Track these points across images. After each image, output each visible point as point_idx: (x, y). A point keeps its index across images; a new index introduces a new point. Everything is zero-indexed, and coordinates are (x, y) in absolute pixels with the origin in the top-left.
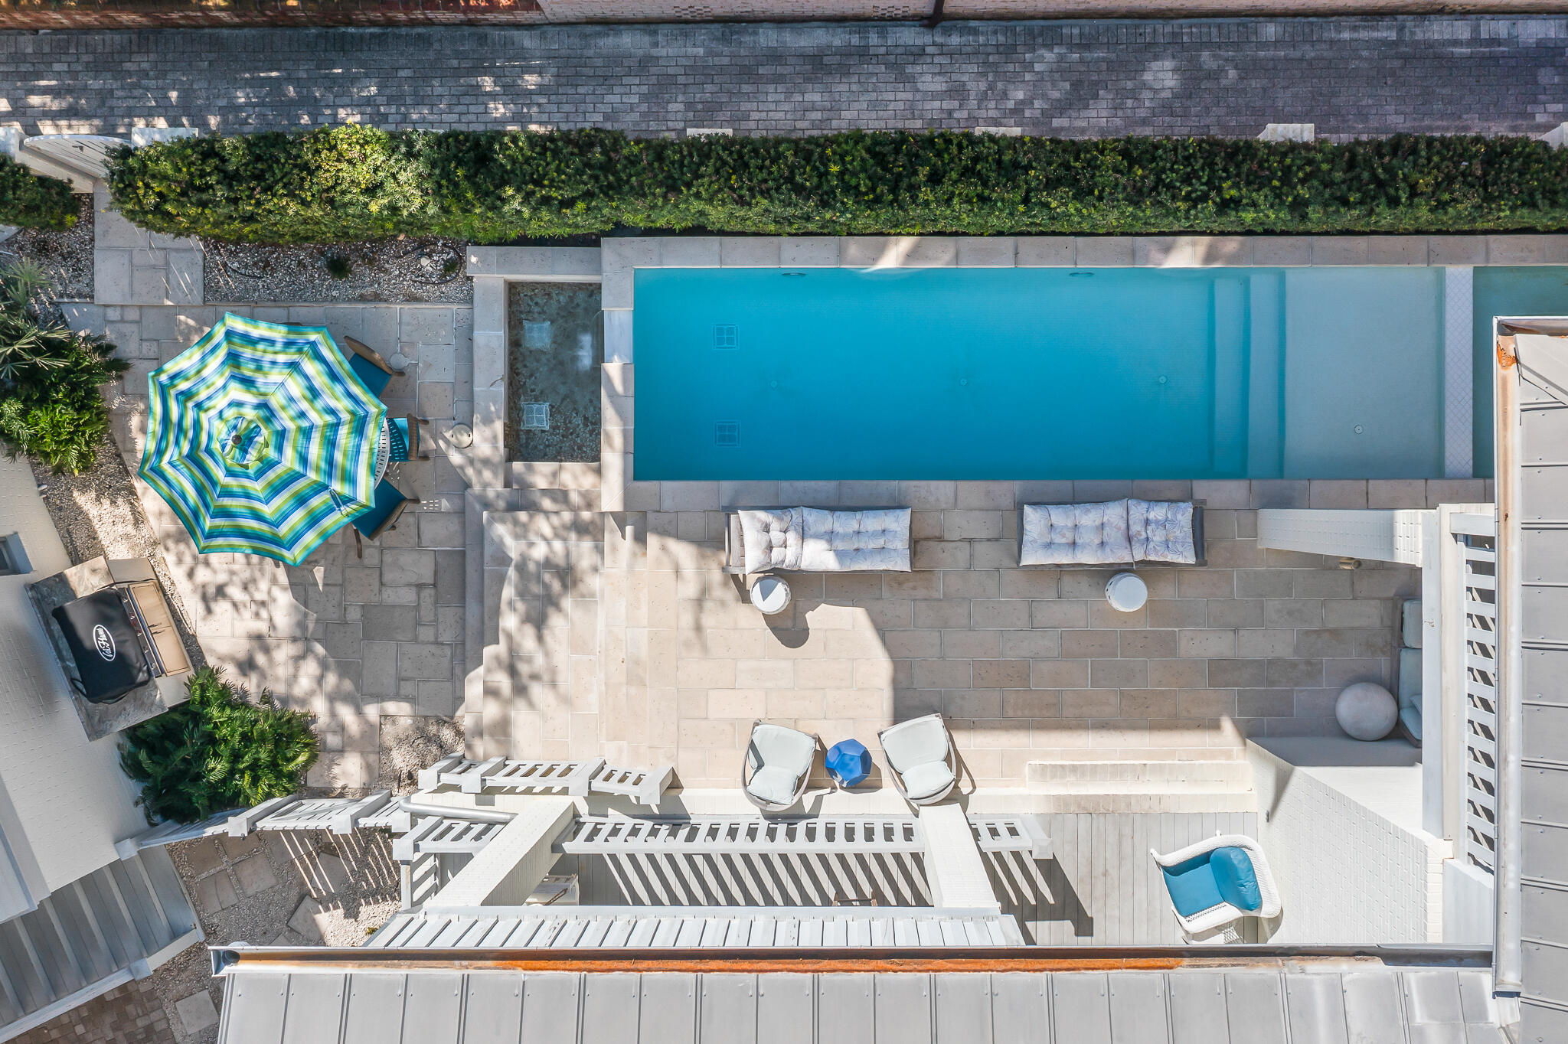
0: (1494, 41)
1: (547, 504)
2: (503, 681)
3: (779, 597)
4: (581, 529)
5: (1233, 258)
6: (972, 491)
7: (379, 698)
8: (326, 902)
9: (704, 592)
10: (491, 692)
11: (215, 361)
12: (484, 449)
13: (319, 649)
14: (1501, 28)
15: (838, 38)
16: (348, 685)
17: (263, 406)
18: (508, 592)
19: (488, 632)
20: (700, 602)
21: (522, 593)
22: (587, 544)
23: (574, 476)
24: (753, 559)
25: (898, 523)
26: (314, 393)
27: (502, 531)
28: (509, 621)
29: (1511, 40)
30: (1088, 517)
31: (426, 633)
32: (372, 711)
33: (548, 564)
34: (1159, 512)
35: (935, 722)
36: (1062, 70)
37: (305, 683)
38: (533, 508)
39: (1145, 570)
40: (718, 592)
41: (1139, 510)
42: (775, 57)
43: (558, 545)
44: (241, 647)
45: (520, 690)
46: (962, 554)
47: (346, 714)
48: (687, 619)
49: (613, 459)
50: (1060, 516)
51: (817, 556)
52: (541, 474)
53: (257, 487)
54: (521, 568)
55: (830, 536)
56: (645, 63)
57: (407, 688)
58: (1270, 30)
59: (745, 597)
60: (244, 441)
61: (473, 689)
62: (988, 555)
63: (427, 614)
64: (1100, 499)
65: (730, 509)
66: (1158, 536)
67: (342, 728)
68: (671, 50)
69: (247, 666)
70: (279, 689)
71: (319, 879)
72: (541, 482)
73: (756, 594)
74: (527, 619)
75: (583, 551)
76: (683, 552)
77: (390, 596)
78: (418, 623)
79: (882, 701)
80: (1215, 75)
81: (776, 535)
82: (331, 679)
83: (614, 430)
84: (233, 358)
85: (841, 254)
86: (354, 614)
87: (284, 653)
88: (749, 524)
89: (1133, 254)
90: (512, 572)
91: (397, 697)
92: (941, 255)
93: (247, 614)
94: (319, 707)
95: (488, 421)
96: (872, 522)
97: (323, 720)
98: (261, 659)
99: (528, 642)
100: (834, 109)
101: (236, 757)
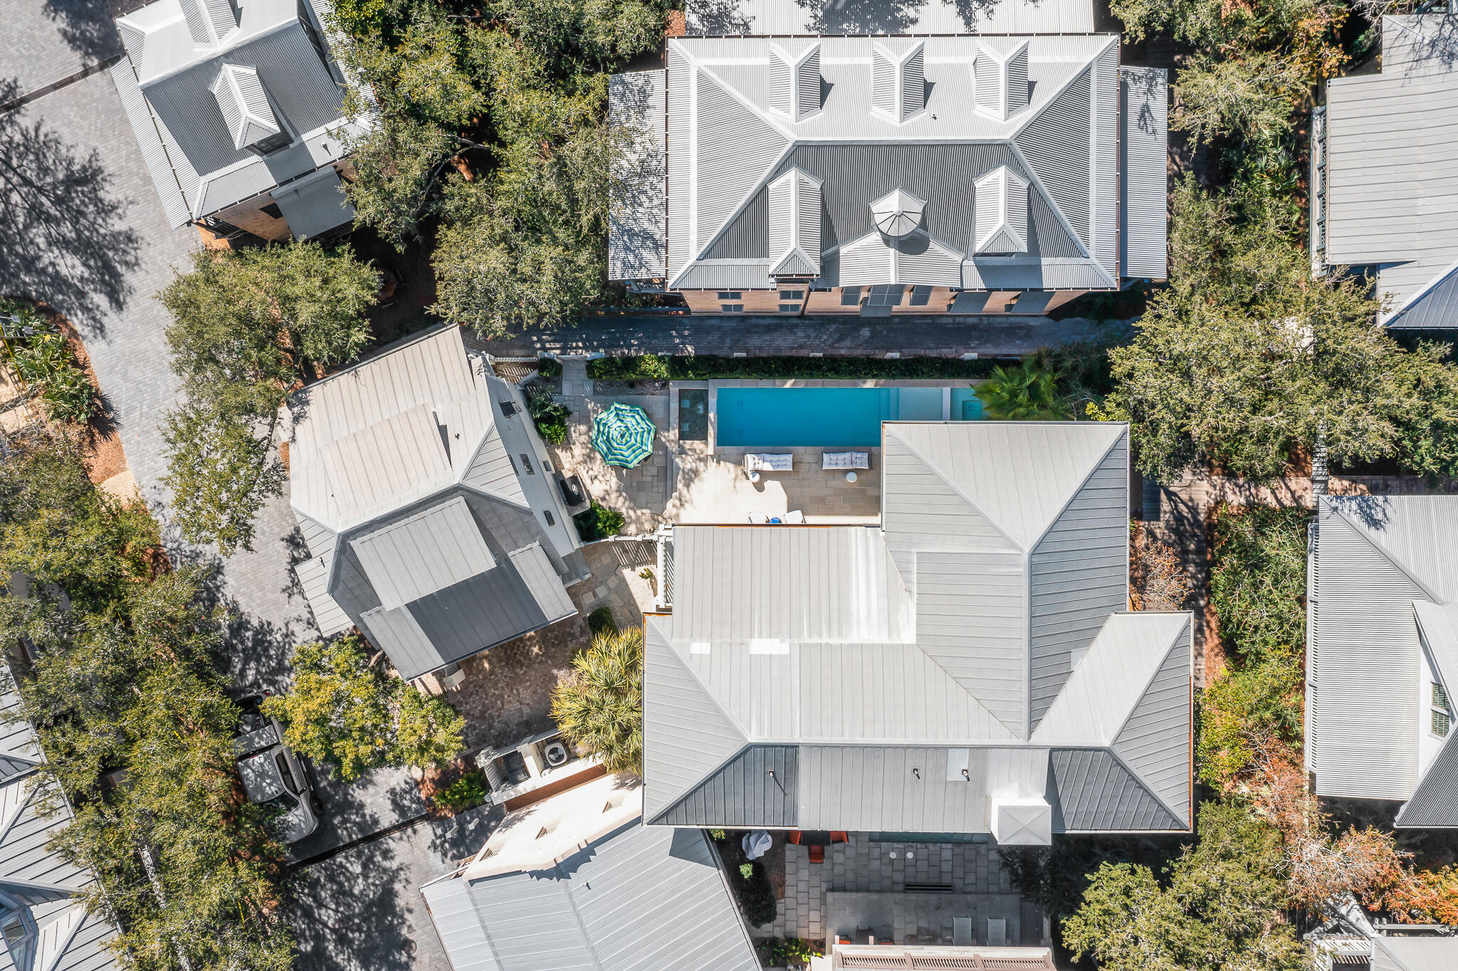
0: (959, 323)
1: (690, 453)
2: (678, 503)
3: (757, 477)
4: (700, 460)
5: (882, 385)
6: (809, 449)
7: (642, 508)
8: (626, 566)
9: (736, 477)
10: (674, 506)
11: (612, 416)
12: (672, 437)
13: (624, 494)
14: (961, 320)
15: (774, 322)
16: (632, 505)
17: (626, 427)
18: (679, 477)
19: (674, 489)
20: (735, 479)
21: (684, 478)
22: (702, 464)
23: (698, 445)
24: (751, 467)
25: (789, 458)
26: (638, 423)
27: (678, 460)
28: (680, 486)
29: (963, 323)
30: (841, 457)
31: (655, 490)
32: (639, 512)
33: (691, 470)
34: (859, 455)
35: (799, 512)
36: (837, 331)
37: (620, 504)
38: (686, 454)
39: (856, 471)
40: (740, 477)
41: (854, 455)
42: (756, 326)
43: (694, 465)
44: (601, 494)
45: (682, 505)
46: (807, 466)
47: (631, 513)
48: (732, 484)
49: (711, 440)
50: (833, 456)
51: (767, 467)
52: (688, 444)
53: (624, 448)
54: (683, 471)
55: (771, 461)
56: (719, 328)
57: (649, 505)
58: (896, 320)
59: (747, 478)
60: (622, 436)
61: (669, 505)
62: (814, 467)
63: (655, 484)
64: (844, 452)
65: (744, 454)
66: (859, 462)
67: (630, 517)
68: (726, 324)
69: (603, 499)
70: (612, 506)
71: (624, 560)
72: (687, 447)
73: (751, 477)
74: (684, 485)
75: (701, 466)
76: (731, 466)
77: (645, 479)
78: (653, 487)
79: (785, 507)
80: (880, 332)
81: (756, 461)
82: (627, 503)
83: (711, 432)
84: (617, 415)
85: (774, 384)
86: (634, 484)
87: (614, 495)
88: (749, 457)
89: (855, 384)
90: (681, 473)
91: (646, 508)
92: (802, 384)
93: (604, 484)
94: (624, 510)
95: (674, 429)
96: (783, 457)
97: (625, 515)
98: (607, 497)
99: (684, 491)
100: (773, 341)
101: (605, 523)
